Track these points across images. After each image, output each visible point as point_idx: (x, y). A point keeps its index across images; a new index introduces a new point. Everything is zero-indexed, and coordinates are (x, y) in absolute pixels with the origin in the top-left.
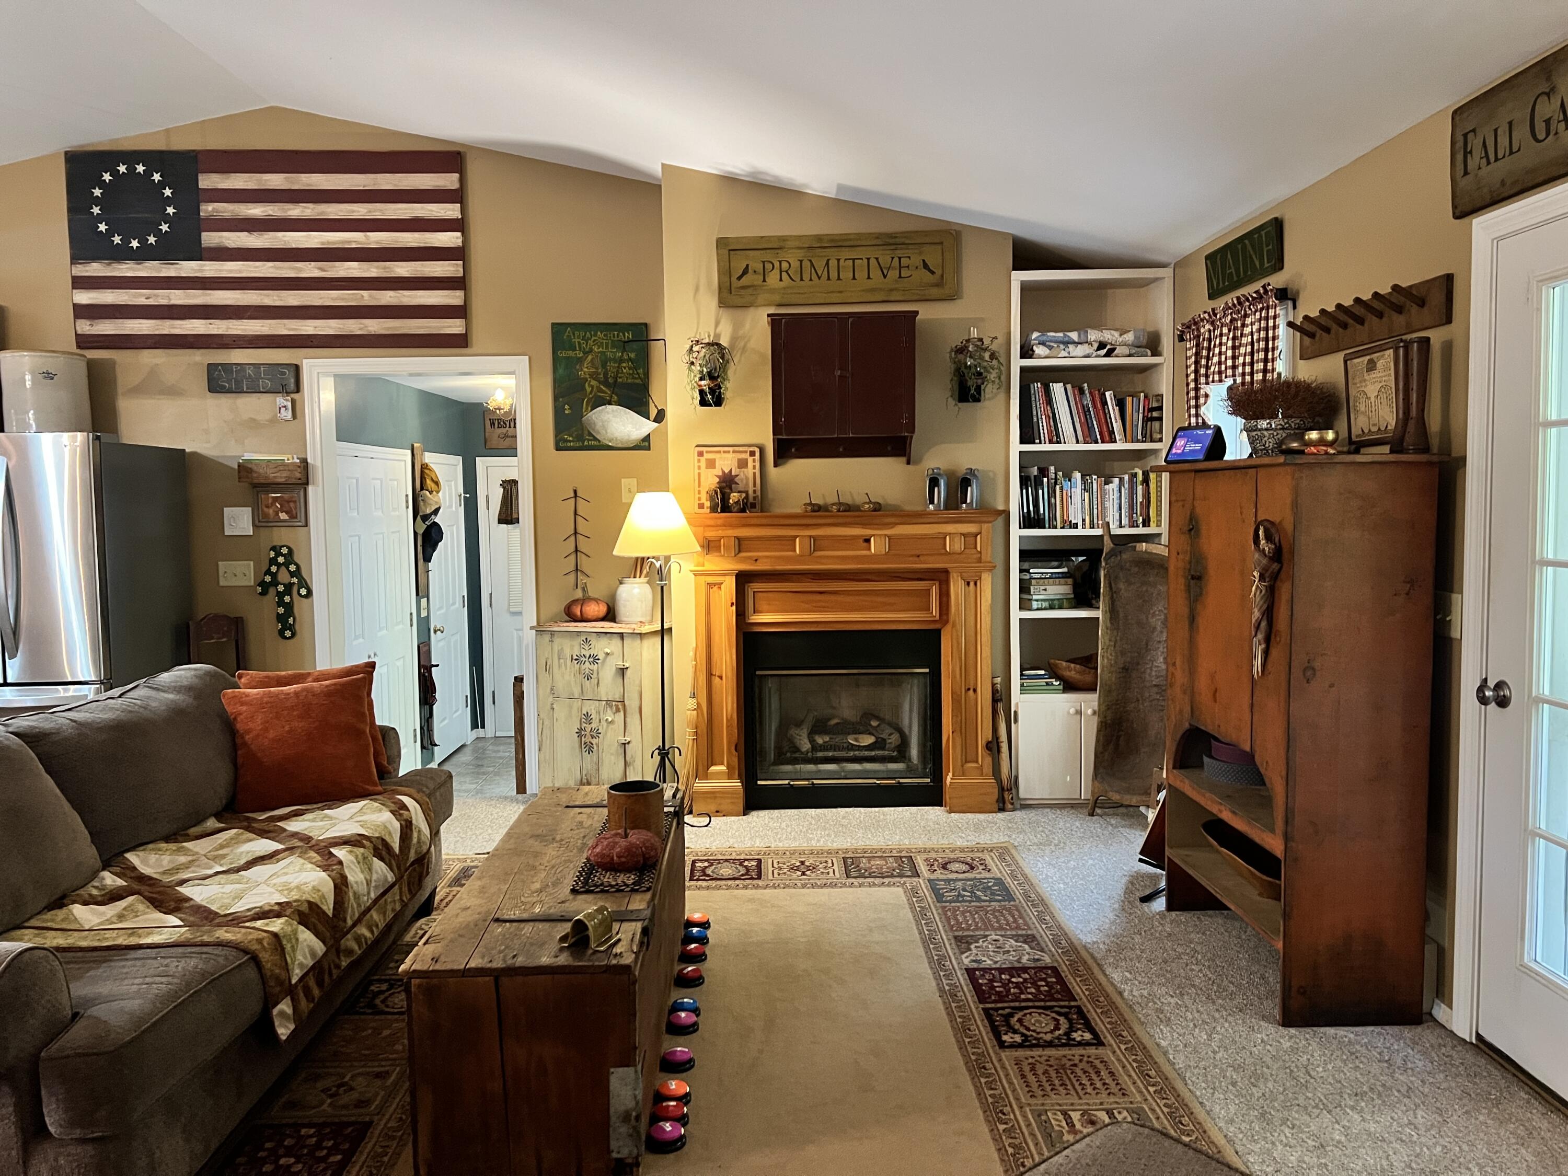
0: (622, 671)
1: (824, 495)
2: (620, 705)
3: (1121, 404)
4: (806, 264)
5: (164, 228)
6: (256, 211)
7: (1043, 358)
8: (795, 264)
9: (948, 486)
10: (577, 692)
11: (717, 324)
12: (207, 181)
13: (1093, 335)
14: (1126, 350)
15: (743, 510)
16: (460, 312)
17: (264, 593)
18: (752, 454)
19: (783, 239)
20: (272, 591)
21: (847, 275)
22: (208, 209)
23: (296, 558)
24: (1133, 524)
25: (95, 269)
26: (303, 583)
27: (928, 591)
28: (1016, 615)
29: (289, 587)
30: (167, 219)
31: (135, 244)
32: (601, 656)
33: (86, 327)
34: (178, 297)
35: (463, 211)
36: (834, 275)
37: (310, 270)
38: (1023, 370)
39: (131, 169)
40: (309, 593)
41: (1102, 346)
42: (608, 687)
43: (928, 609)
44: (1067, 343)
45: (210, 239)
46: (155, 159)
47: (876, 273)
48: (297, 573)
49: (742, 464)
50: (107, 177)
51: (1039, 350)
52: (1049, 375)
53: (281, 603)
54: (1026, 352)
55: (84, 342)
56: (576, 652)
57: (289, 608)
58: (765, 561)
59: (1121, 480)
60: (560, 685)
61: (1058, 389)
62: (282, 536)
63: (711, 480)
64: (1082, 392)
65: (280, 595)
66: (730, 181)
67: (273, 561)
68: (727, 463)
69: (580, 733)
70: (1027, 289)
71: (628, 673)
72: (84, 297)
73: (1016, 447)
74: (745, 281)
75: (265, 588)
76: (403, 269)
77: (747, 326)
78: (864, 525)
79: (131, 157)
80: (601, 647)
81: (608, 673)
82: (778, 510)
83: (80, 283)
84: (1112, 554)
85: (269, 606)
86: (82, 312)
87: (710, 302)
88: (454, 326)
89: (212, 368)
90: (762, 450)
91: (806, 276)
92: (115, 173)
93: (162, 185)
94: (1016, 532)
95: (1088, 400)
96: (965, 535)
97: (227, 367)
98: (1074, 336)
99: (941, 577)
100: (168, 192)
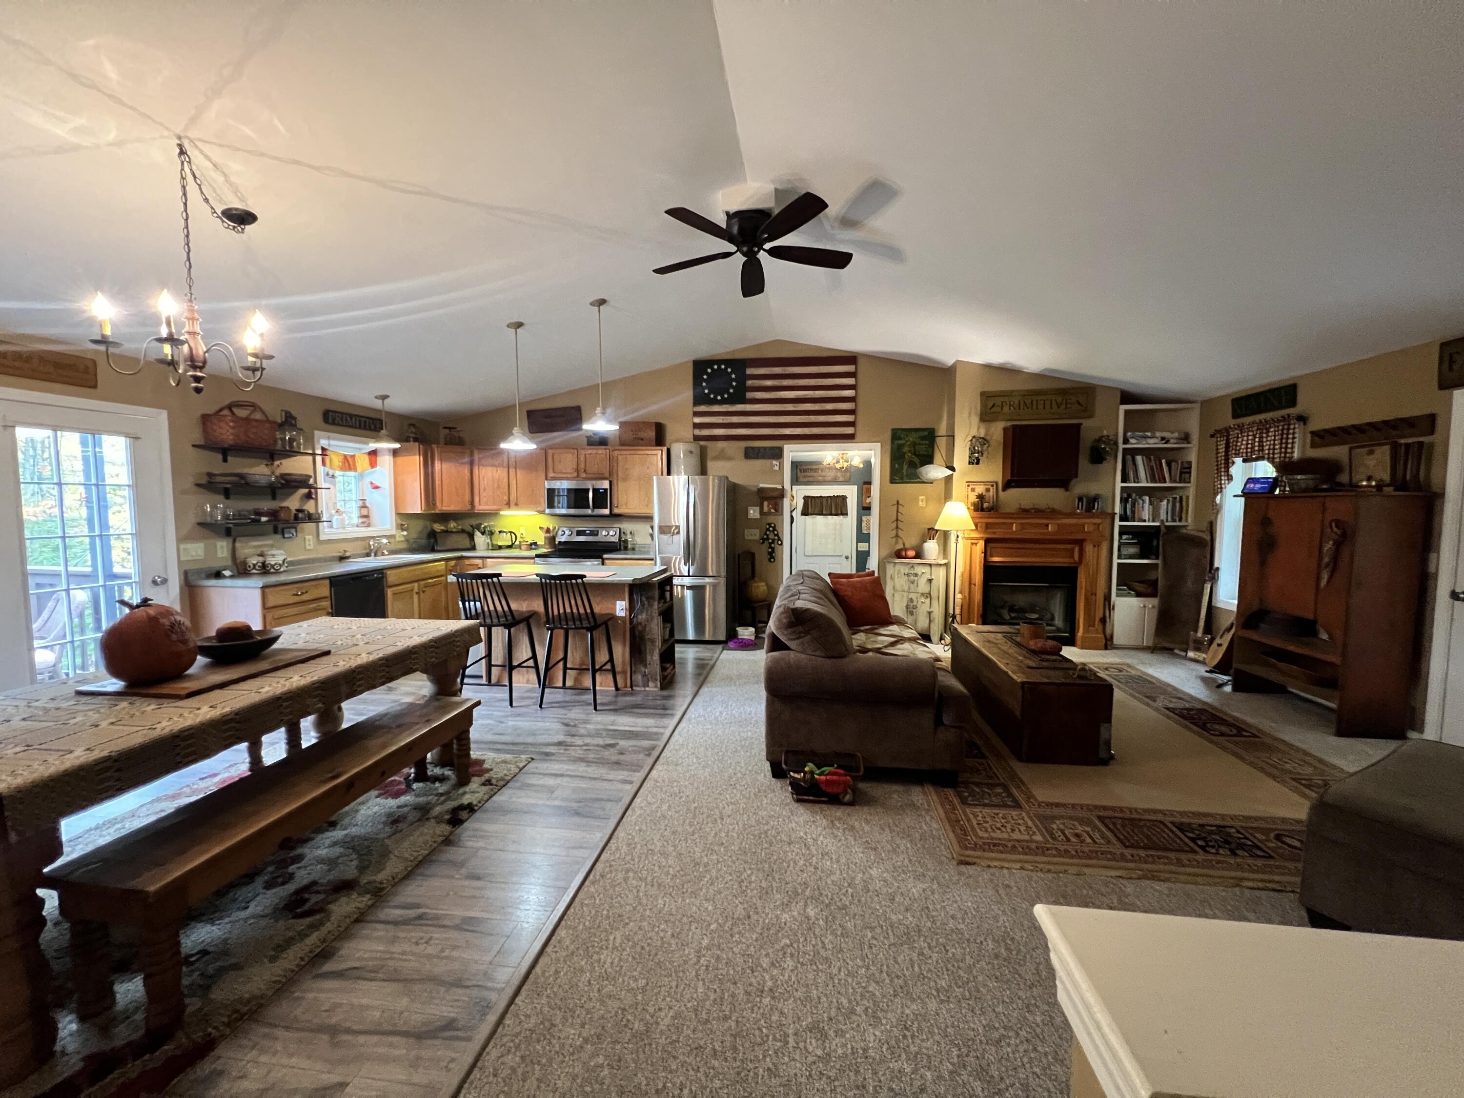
0: (930, 581)
1: (1026, 504)
2: (929, 595)
3: (1169, 464)
4: (1022, 403)
5: (731, 391)
6: (769, 383)
7: (1134, 444)
8: (1016, 402)
9: (1087, 502)
10: (906, 588)
11: (979, 428)
12: (750, 371)
13: (1158, 434)
14: (1175, 441)
15: (989, 511)
16: (852, 424)
17: (763, 543)
18: (992, 486)
19: (1012, 391)
20: (766, 542)
21: (1041, 407)
22: (750, 383)
23: (777, 528)
24: (1174, 521)
25: (702, 408)
26: (779, 539)
27: (1073, 550)
28: (1116, 561)
29: (773, 540)
30: (732, 387)
31: (719, 398)
32: (920, 574)
33: (697, 432)
34: (735, 419)
35: (856, 381)
36: (1034, 407)
37: (790, 407)
38: (1124, 449)
39: (719, 367)
40: (781, 544)
41: (1163, 439)
42: (923, 587)
43: (1072, 556)
44: (1146, 437)
45: (750, 395)
46: (729, 362)
47: (1055, 406)
48: (777, 535)
49: (988, 490)
50: (709, 371)
51: (1132, 441)
52: (1134, 452)
53: (770, 547)
54: (1126, 441)
55: (697, 438)
56: (907, 571)
57: (773, 549)
58: (999, 533)
59: (1168, 501)
60: (898, 586)
61: (1139, 459)
62: (771, 519)
63: (973, 498)
64: (1150, 460)
65: (770, 544)
66: (988, 367)
67: (768, 530)
68: (980, 489)
69: (907, 607)
70: (1127, 412)
71: (933, 582)
72: (697, 420)
73: (1119, 485)
74: (993, 410)
75: (764, 540)
76: (829, 406)
77: (993, 429)
78: (1047, 518)
79: (719, 362)
80: (919, 570)
81: (923, 581)
82: (1003, 511)
83: (696, 414)
84: (1165, 534)
85: (765, 548)
86: (696, 426)
87: (975, 420)
88: (849, 430)
89: (747, 449)
90: (997, 483)
91: (1022, 408)
92: (712, 369)
93: (731, 373)
94: (1118, 523)
95: (1153, 464)
96: (1094, 524)
97: (753, 448)
98: (1149, 434)
99: (1080, 543)
100: (733, 376)
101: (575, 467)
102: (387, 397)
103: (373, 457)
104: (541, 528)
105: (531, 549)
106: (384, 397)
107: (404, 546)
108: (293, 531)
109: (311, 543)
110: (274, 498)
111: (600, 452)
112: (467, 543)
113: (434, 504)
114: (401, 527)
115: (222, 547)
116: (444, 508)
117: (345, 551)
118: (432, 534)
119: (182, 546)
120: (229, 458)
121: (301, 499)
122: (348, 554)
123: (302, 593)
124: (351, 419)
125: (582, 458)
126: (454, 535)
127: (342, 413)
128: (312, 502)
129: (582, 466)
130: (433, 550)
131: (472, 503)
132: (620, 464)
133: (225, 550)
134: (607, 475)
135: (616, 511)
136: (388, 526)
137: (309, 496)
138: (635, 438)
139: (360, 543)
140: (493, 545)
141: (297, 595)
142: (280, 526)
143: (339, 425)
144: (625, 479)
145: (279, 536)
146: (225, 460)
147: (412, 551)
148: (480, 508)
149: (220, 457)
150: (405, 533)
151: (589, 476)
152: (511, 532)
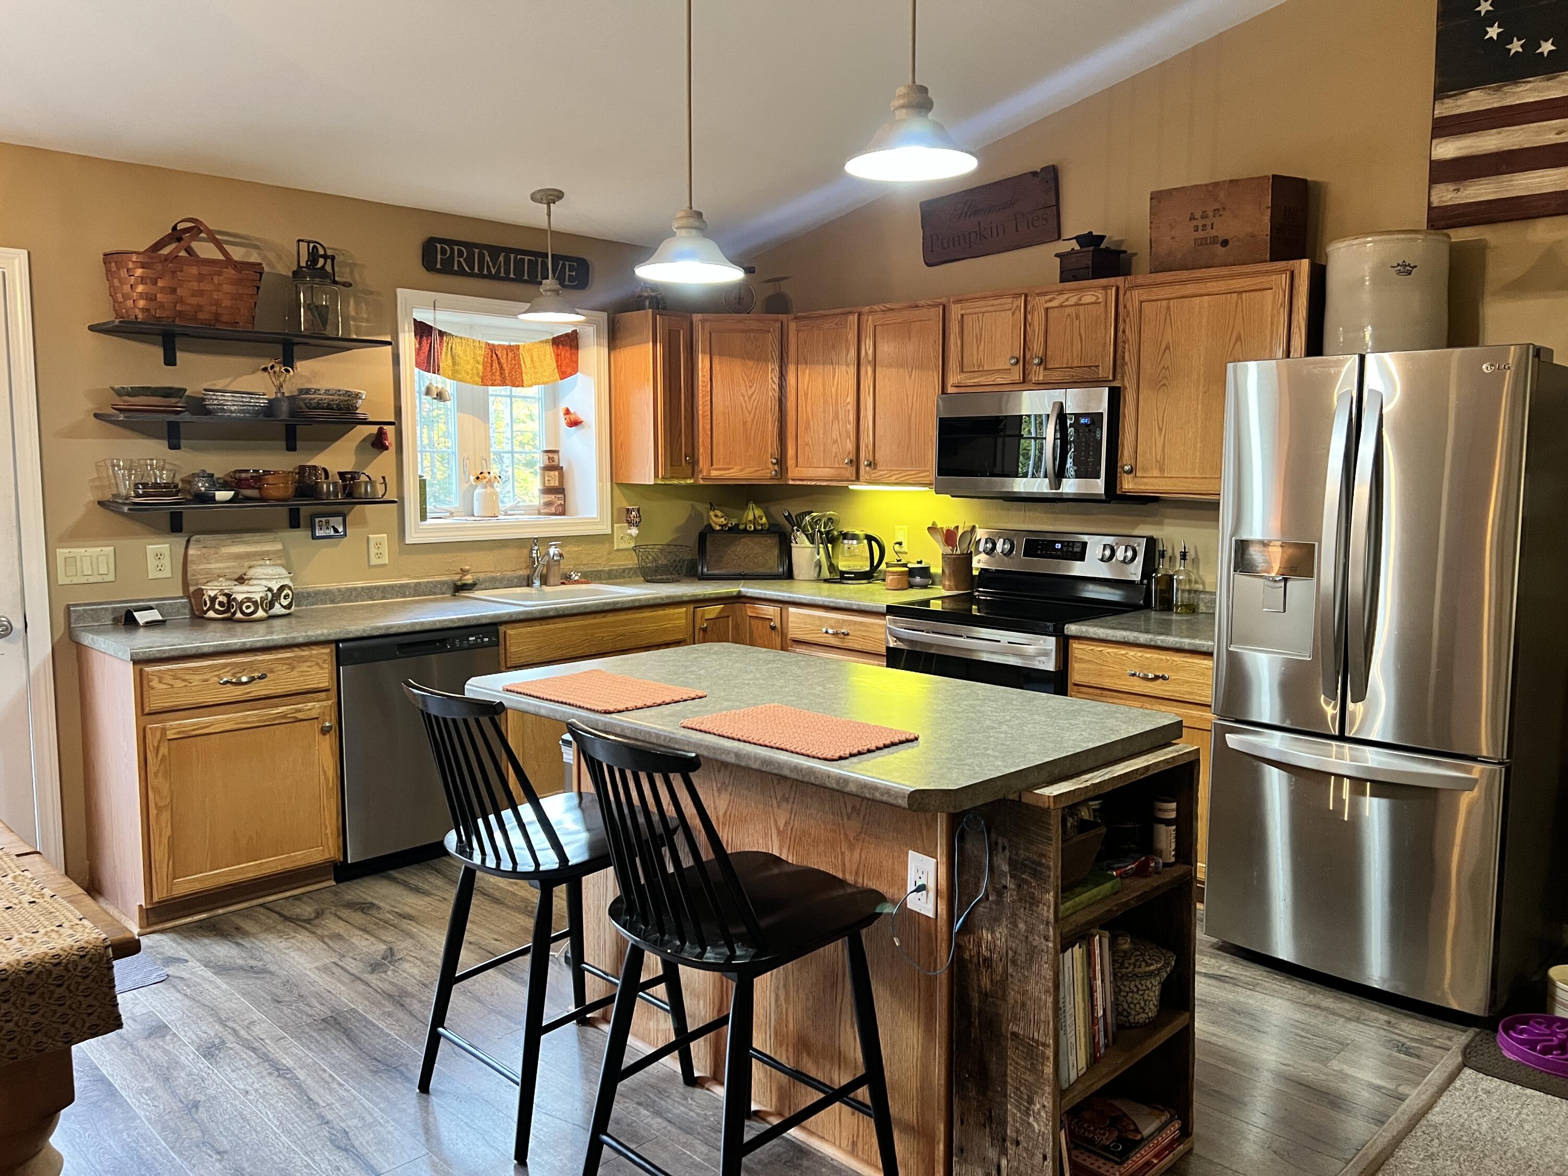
25: (1474, 101)
33: (1447, 195)
55: (1440, 218)
72: (1450, 149)
83: (1444, 127)
86: (1442, 171)
101: (1018, 352)
102: (558, 195)
103: (565, 352)
104: (932, 529)
105: (911, 586)
106: (552, 197)
107: (632, 562)
108: (337, 521)
109: (385, 550)
110: (291, 447)
111: (1088, 298)
112: (771, 560)
113: (694, 463)
114: (627, 517)
115: (159, 556)
116: (714, 473)
117: (464, 572)
118: (705, 535)
119: (62, 553)
120: (179, 355)
121: (360, 448)
122: (469, 579)
123: (252, 680)
124: (495, 260)
125: (1037, 320)
126: (746, 540)
127: (469, 246)
128: (388, 456)
129: (1037, 347)
130: (692, 573)
131: (781, 461)
132: (1148, 332)
133: (166, 561)
134: (1105, 371)
135: (1128, 485)
136: (594, 514)
137: (378, 443)
138: (1201, 242)
139: (511, 552)
140: (832, 567)
141: (240, 683)
142: (305, 511)
143: (462, 273)
144: (1160, 384)
145: (301, 534)
146: (170, 360)
147: (650, 575)
148: (798, 473)
149: (159, 352)
150: (634, 531)
151: (1055, 376)
152: (870, 538)
